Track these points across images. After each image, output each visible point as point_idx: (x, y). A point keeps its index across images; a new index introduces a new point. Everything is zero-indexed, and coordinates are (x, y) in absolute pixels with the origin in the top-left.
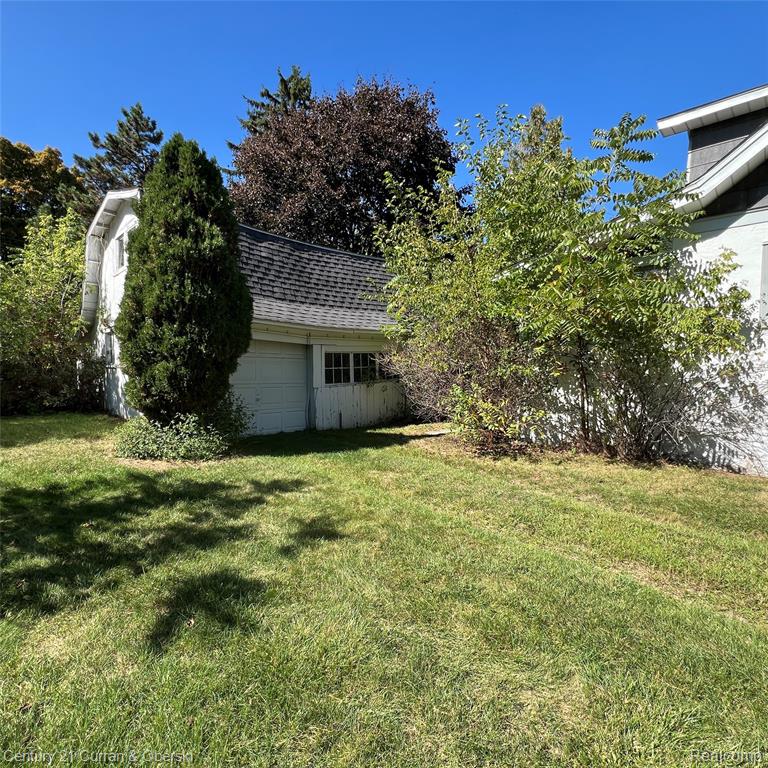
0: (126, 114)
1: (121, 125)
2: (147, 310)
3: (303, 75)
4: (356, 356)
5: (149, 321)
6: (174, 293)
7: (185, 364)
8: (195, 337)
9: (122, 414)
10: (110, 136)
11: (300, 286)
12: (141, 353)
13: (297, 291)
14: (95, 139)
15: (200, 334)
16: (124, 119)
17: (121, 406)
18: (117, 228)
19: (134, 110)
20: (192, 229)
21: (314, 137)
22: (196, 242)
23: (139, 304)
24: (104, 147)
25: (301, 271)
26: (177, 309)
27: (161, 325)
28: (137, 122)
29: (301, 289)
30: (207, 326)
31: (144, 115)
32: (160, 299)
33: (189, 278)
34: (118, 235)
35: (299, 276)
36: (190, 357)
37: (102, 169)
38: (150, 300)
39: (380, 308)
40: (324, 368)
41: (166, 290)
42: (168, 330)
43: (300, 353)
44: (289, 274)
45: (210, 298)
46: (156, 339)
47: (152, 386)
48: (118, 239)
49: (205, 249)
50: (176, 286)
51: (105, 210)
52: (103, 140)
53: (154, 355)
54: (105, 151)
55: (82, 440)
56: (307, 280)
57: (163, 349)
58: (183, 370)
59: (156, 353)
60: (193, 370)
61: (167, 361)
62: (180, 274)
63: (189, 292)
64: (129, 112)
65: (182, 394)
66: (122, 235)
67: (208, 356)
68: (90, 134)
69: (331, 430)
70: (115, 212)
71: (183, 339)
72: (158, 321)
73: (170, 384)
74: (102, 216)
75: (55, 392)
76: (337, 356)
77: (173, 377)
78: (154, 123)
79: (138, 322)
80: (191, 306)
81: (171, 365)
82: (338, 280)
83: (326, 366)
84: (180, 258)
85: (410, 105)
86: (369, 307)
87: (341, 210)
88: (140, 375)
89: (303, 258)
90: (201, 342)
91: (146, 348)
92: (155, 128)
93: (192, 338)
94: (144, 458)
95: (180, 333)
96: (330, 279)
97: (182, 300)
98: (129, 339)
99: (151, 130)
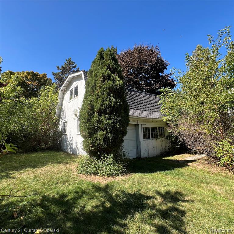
0: (67, 60)
1: (65, 63)
2: (96, 110)
3: (115, 48)
4: (152, 128)
5: (96, 114)
6: (107, 102)
7: (111, 132)
8: (115, 121)
9: (68, 151)
10: (63, 66)
11: (132, 103)
12: (92, 128)
13: (132, 105)
14: (58, 68)
15: (117, 119)
16: (66, 62)
17: (68, 148)
18: (70, 87)
19: (69, 59)
20: (112, 78)
21: (123, 61)
22: (114, 82)
23: (92, 107)
24: (60, 69)
25: (132, 98)
26: (108, 109)
27: (101, 116)
28: (70, 63)
29: (133, 104)
30: (119, 116)
31: (71, 61)
32: (102, 105)
33: (112, 96)
34: (70, 89)
35: (132, 100)
36: (113, 129)
37: (59, 75)
38: (97, 106)
39: (157, 111)
40: (142, 133)
41: (104, 101)
42: (103, 118)
43: (134, 128)
44: (129, 99)
45: (120, 104)
46: (100, 121)
47: (95, 142)
48: (70, 91)
49: (117, 85)
50: (108, 99)
51: (67, 82)
52: (60, 68)
53: (97, 129)
54: (61, 70)
55: (61, 164)
56: (134, 101)
57: (102, 126)
58: (110, 135)
59: (98, 127)
60: (114, 135)
61: (103, 131)
62: (109, 95)
63: (113, 102)
64: (68, 60)
65: (108, 146)
66: (72, 89)
67: (119, 128)
68: (57, 66)
69: (146, 157)
70: (70, 82)
71: (110, 121)
72: (100, 114)
73: (104, 141)
74: (66, 83)
75: (46, 144)
76: (146, 128)
77: (106, 138)
78: (74, 63)
79: (91, 115)
80: (113, 108)
81: (105, 133)
82: (143, 101)
83: (143, 133)
84: (109, 89)
85: (151, 50)
86: (154, 111)
87: (133, 81)
88: (91, 137)
89: (131, 94)
90: (117, 123)
91: (94, 125)
92: (74, 64)
93: (113, 121)
94: (91, 175)
95: (109, 119)
96: (141, 101)
97: (110, 106)
98: (87, 122)
99: (73, 64)
